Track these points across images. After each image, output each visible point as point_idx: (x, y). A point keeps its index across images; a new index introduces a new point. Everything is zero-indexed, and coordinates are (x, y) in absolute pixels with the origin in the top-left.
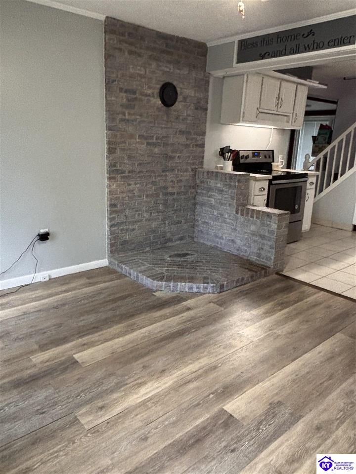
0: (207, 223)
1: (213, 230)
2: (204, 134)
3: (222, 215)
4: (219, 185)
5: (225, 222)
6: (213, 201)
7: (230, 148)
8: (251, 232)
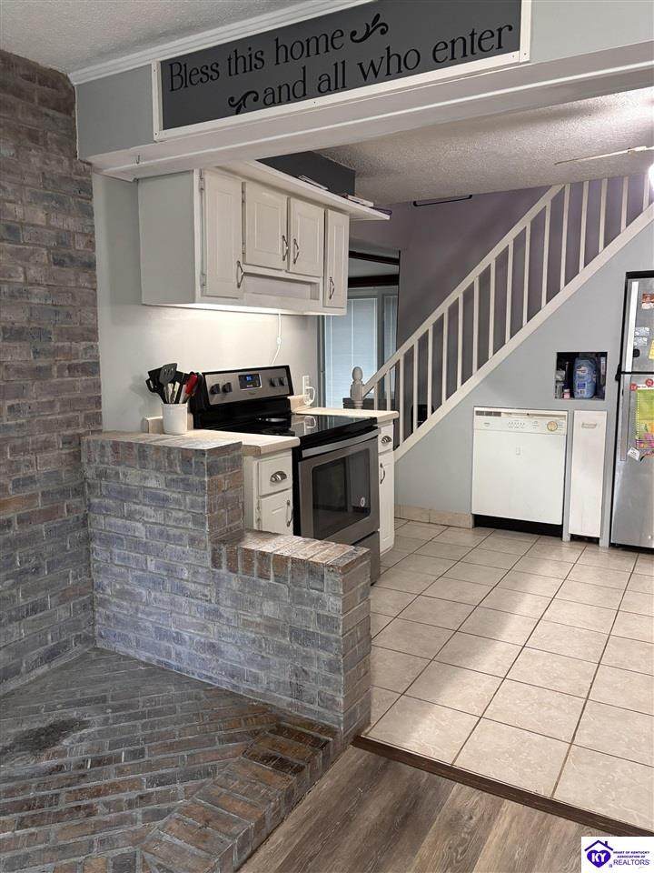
0: (130, 593)
1: (150, 614)
2: (91, 334)
3: (170, 570)
4: (152, 483)
5: (182, 590)
6: (140, 530)
7: (178, 370)
8: (267, 623)
